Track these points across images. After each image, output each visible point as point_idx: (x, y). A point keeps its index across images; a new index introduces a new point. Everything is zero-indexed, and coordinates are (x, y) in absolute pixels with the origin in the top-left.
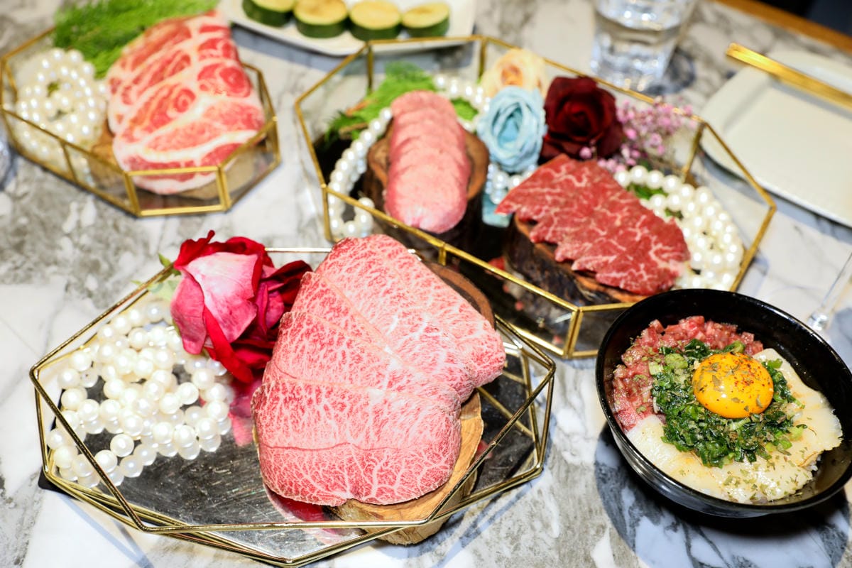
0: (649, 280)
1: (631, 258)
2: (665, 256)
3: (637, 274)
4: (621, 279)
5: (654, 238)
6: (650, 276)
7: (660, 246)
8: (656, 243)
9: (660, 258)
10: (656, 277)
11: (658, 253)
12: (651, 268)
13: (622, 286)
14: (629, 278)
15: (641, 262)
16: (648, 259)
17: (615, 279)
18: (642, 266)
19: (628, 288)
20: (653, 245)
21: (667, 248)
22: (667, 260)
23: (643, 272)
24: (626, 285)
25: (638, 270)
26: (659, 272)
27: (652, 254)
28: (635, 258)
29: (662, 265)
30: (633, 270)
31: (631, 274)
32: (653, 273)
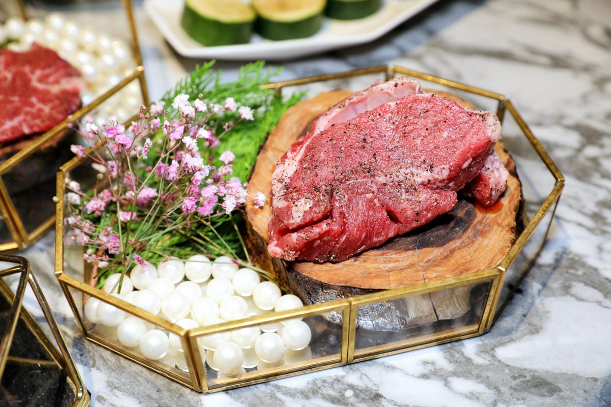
0: (52, 109)
1: (16, 99)
2: (51, 79)
3: (34, 110)
4: (20, 124)
5: (27, 69)
6: (50, 105)
7: (38, 73)
8: (33, 72)
9: (47, 83)
10: (57, 102)
11: (42, 80)
12: (45, 97)
13: (26, 131)
14: (29, 118)
15: (30, 96)
16: (35, 91)
17: (14, 129)
18: (34, 100)
19: (36, 129)
20: (30, 75)
21: (48, 71)
22: (57, 82)
23: (40, 106)
24: (31, 127)
25: (32, 105)
26: (57, 97)
27: (35, 84)
28: (20, 96)
29: (55, 89)
30: (28, 109)
31: (27, 113)
32: (51, 101)
